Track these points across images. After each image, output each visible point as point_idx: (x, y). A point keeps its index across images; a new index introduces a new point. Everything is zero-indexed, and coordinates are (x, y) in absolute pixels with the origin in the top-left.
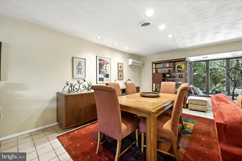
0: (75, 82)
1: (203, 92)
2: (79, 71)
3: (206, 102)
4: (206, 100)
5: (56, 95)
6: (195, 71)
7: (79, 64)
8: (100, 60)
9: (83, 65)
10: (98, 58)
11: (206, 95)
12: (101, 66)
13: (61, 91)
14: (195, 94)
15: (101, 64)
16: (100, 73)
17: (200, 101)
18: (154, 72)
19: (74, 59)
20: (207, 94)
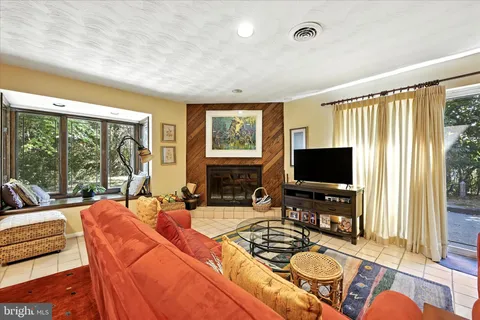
1: (52, 196)
3: (61, 222)
4: (63, 217)
6: (25, 141)
11: (58, 203)
14: (26, 206)
17: (43, 224)
20: (61, 198)
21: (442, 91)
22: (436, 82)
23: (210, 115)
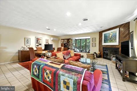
0: (25, 47)
2: (28, 43)
5: (18, 51)
7: (28, 40)
8: (37, 38)
9: (29, 40)
10: (36, 38)
12: (37, 41)
13: (20, 50)
15: (38, 40)
16: (37, 43)
18: (62, 43)
19: (25, 38)
23: (103, 34)
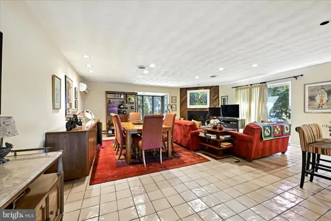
10: (67, 79)
19: (55, 78)
21: (266, 86)
22: (265, 82)
23: (189, 92)
